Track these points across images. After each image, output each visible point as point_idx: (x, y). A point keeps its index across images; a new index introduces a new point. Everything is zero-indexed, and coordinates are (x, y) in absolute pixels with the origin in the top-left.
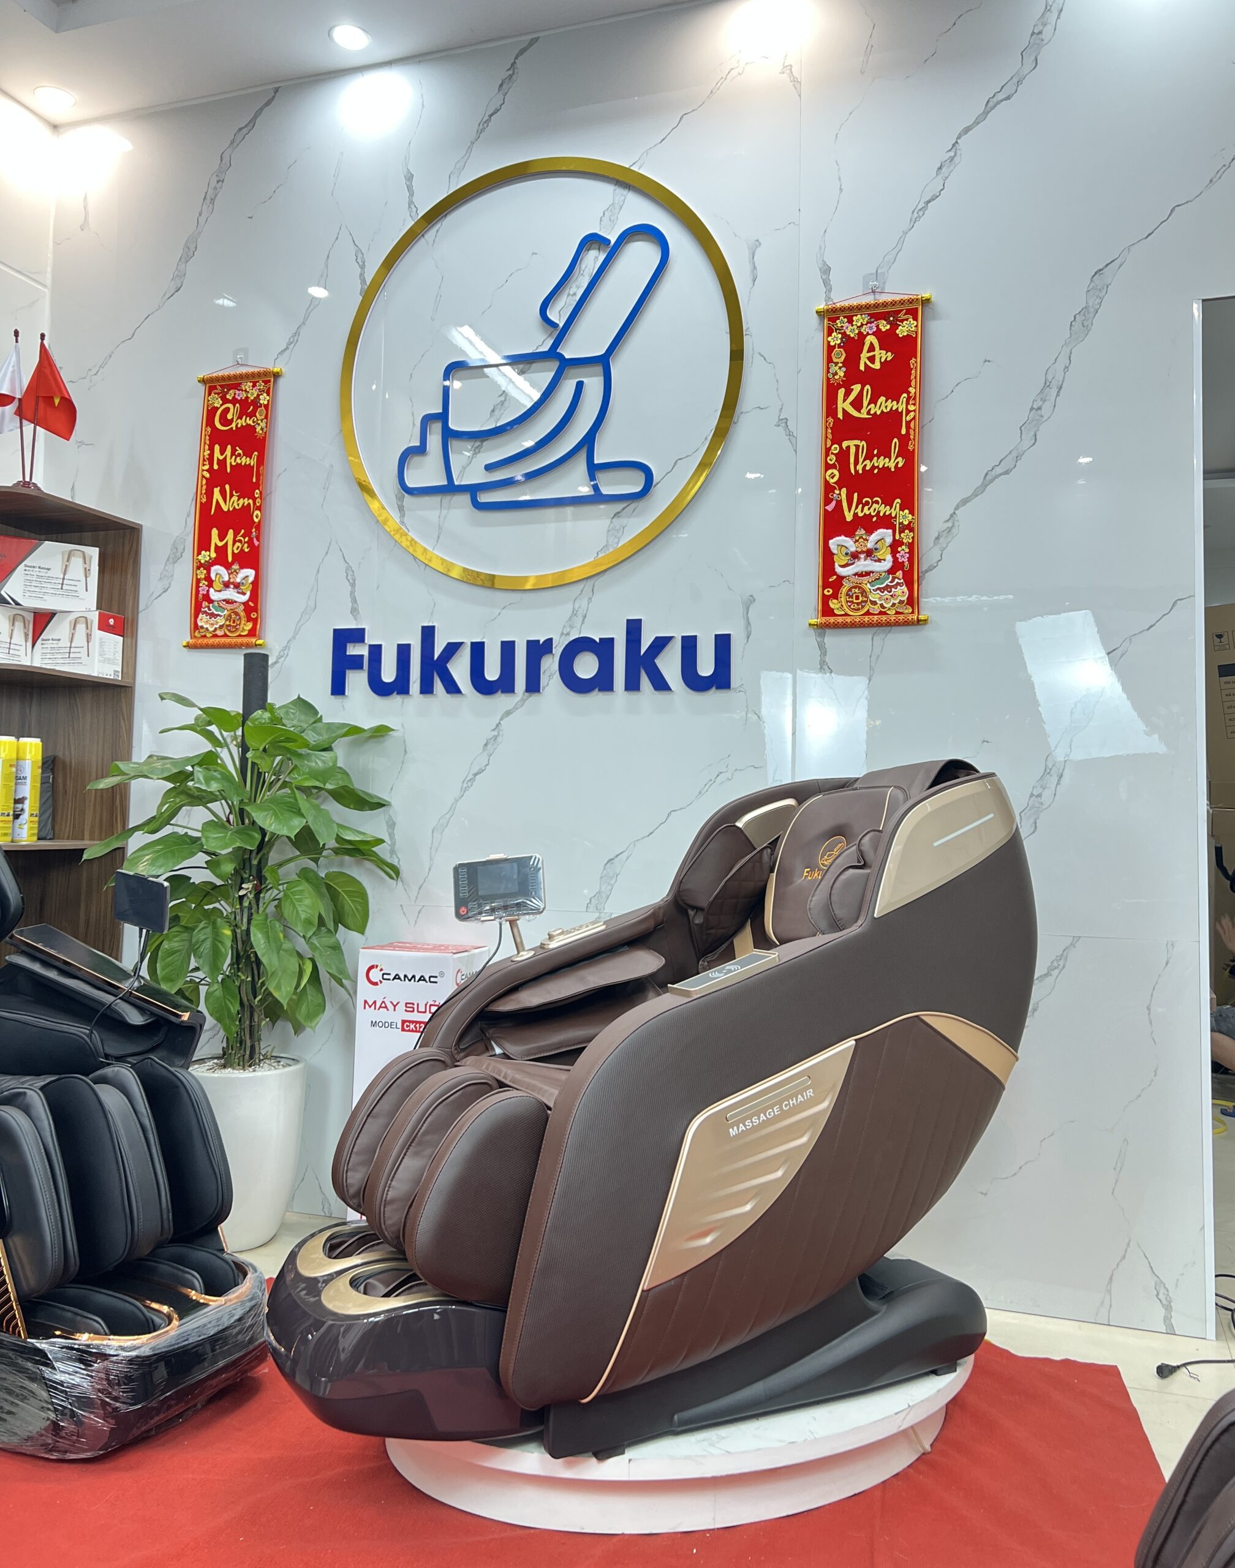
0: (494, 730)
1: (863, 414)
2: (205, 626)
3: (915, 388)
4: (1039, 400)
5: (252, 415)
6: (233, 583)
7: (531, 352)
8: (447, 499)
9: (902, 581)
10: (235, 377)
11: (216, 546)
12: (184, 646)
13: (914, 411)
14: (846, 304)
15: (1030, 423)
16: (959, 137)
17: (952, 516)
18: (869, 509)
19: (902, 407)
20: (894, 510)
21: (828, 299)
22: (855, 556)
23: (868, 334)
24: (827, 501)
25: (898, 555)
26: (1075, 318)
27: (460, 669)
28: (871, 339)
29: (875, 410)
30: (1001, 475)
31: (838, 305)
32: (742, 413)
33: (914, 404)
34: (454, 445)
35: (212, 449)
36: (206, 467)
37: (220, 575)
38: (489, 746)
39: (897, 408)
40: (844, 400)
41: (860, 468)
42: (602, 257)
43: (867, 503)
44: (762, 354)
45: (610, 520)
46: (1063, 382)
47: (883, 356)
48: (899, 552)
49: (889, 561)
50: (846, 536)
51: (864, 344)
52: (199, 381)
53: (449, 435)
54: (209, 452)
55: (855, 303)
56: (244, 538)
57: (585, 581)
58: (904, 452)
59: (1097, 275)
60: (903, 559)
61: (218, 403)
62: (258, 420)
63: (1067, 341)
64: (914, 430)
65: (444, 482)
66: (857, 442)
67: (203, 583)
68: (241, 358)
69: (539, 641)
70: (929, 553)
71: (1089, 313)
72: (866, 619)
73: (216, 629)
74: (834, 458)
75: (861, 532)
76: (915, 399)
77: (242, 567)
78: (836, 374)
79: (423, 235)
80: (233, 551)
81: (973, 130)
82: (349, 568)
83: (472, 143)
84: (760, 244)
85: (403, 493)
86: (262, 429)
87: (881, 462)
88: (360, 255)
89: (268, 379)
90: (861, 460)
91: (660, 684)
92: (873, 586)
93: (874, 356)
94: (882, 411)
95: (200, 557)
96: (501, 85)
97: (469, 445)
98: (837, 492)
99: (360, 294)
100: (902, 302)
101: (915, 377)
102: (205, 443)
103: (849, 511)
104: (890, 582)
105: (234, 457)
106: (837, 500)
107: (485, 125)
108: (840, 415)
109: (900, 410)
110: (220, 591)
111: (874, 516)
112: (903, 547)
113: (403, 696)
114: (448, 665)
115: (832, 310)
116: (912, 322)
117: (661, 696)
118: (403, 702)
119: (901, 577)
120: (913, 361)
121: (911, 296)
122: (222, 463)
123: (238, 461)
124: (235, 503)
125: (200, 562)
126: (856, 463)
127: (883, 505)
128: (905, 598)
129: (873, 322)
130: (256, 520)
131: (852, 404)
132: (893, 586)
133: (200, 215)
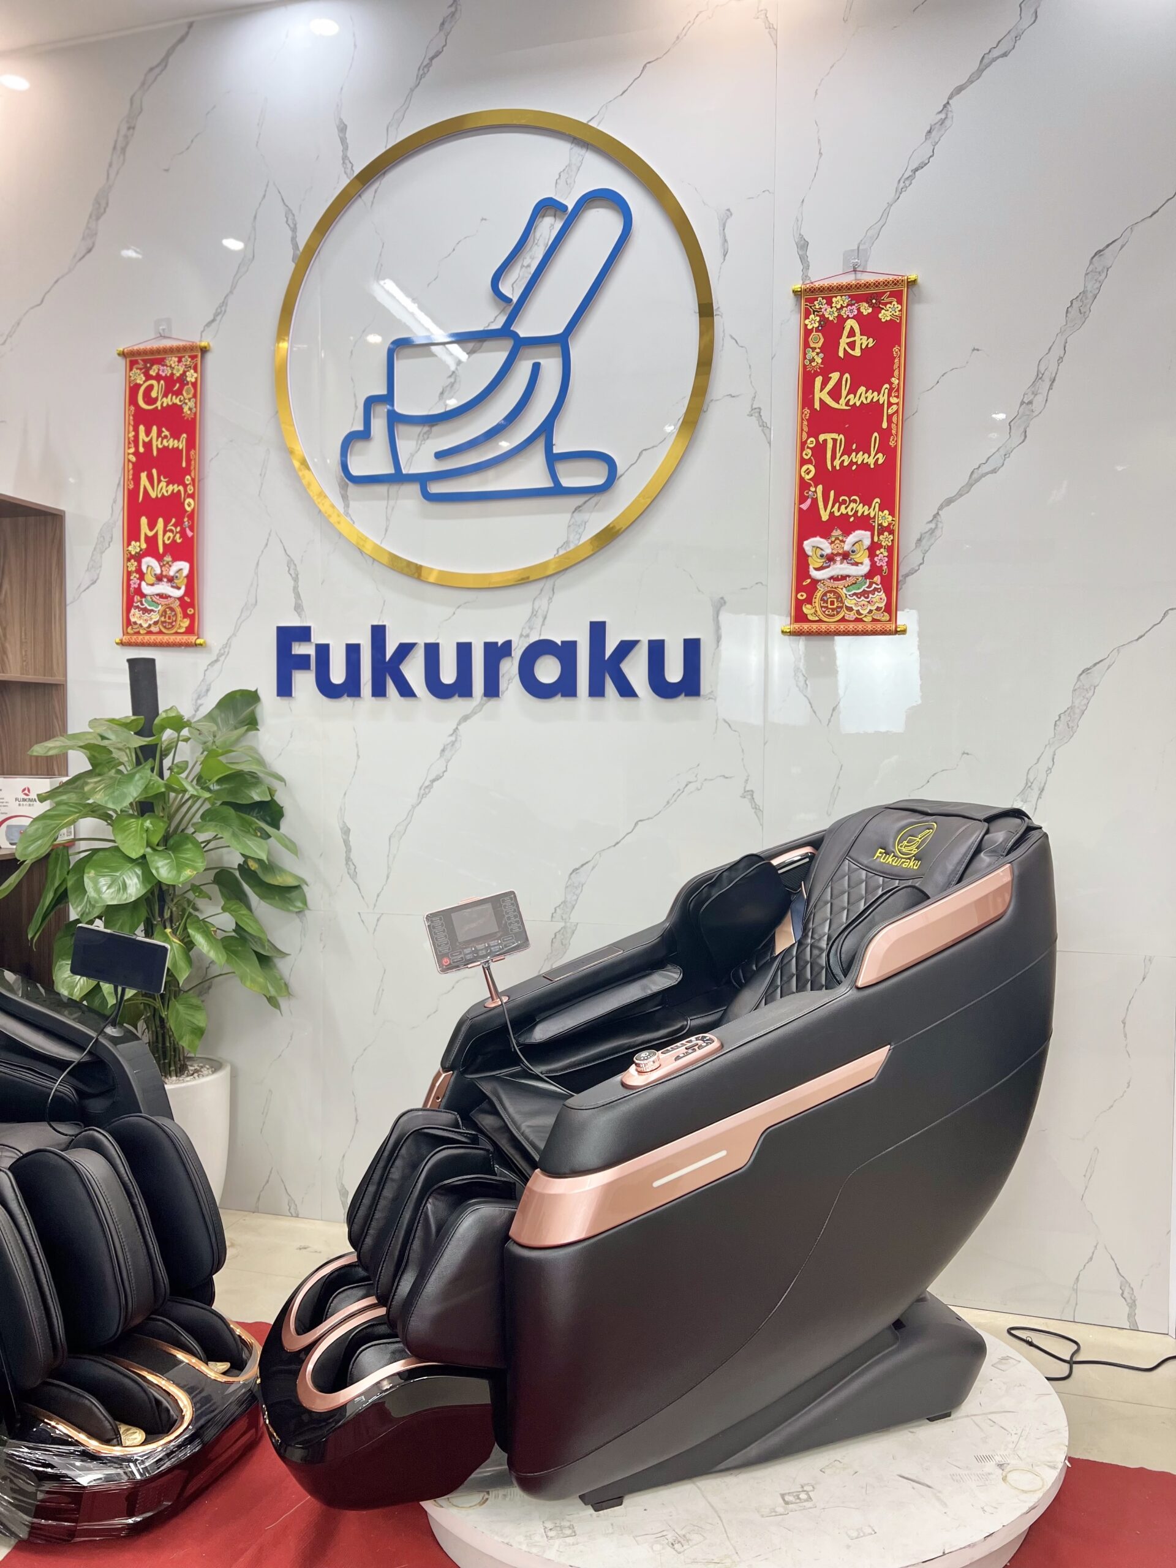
0: (451, 735)
1: (842, 405)
2: (139, 622)
3: (899, 379)
4: (1030, 394)
5: (178, 393)
6: (166, 576)
7: (481, 329)
8: (394, 489)
9: (880, 586)
10: (158, 351)
11: (146, 537)
12: (117, 644)
13: (897, 404)
14: (826, 283)
15: (1019, 419)
16: (950, 98)
17: (935, 517)
18: (846, 508)
19: (883, 399)
20: (873, 510)
21: (805, 277)
22: (830, 559)
23: (848, 317)
24: (802, 499)
25: (876, 559)
26: (1072, 303)
27: (414, 671)
28: (851, 323)
29: (854, 400)
30: (987, 473)
31: (817, 285)
32: (712, 400)
33: (897, 397)
34: (401, 430)
35: (136, 430)
36: (132, 450)
37: (152, 568)
38: (446, 752)
39: (879, 400)
40: (822, 389)
41: (837, 463)
42: (559, 225)
43: (844, 502)
44: (734, 336)
45: (569, 516)
46: (1056, 374)
47: (863, 341)
48: (878, 556)
49: (866, 565)
50: (822, 537)
51: (844, 328)
52: (119, 354)
53: (395, 419)
54: (133, 433)
55: (835, 282)
56: (176, 528)
57: (544, 580)
58: (884, 448)
59: (1097, 256)
60: (881, 563)
61: (140, 379)
62: (185, 399)
63: (1062, 330)
64: (897, 425)
65: (390, 470)
66: (835, 436)
67: (135, 576)
68: (164, 330)
69: (497, 643)
70: (909, 557)
71: (1086, 298)
72: (842, 627)
73: (150, 626)
74: (809, 452)
75: (837, 533)
76: (898, 390)
77: (175, 559)
78: (813, 360)
79: (360, 196)
80: (164, 541)
81: (968, 89)
82: (291, 563)
83: (412, 90)
84: (731, 214)
85: (347, 480)
86: (190, 409)
87: (860, 458)
88: (290, 217)
89: (197, 354)
90: (838, 455)
91: (626, 690)
92: (848, 591)
93: (855, 341)
94: (862, 401)
95: (130, 548)
96: (443, 24)
97: (416, 430)
98: (813, 489)
99: (293, 261)
100: (886, 284)
101: (899, 367)
102: (129, 424)
103: (826, 508)
104: (867, 587)
105: (160, 439)
106: (812, 499)
107: (426, 70)
108: (817, 406)
109: (881, 402)
110: (152, 585)
111: (851, 516)
112: (882, 550)
113: (353, 698)
114: (402, 667)
115: (810, 290)
116: (896, 306)
117: (627, 702)
118: (354, 705)
119: (879, 582)
120: (896, 349)
121: (895, 277)
122: (148, 445)
123: (165, 443)
124: (163, 489)
125: (130, 553)
126: (833, 458)
127: (861, 505)
128: (882, 605)
129: (854, 305)
130: (188, 509)
131: (828, 393)
132: (870, 592)
133: (110, 165)
